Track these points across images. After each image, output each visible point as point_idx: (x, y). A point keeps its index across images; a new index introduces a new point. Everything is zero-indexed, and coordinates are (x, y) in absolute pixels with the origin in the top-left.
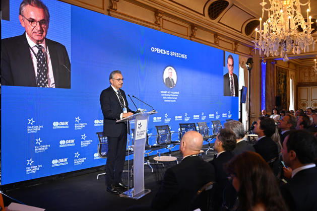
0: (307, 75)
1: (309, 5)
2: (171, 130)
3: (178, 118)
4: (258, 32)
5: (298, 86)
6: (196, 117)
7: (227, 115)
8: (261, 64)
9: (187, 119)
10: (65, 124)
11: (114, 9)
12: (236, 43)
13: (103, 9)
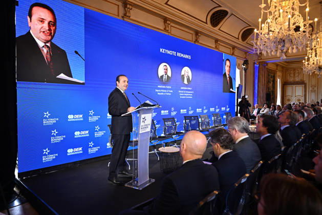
0: (292, 75)
1: (308, 5)
2: (177, 122)
3: (183, 111)
4: (257, 32)
5: (285, 85)
6: (199, 110)
7: (226, 109)
8: (254, 66)
9: (191, 112)
10: (79, 117)
11: (128, 16)
12: (234, 48)
13: (118, 16)
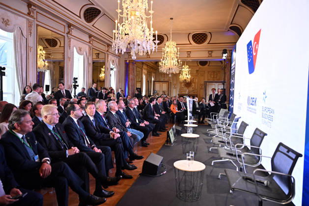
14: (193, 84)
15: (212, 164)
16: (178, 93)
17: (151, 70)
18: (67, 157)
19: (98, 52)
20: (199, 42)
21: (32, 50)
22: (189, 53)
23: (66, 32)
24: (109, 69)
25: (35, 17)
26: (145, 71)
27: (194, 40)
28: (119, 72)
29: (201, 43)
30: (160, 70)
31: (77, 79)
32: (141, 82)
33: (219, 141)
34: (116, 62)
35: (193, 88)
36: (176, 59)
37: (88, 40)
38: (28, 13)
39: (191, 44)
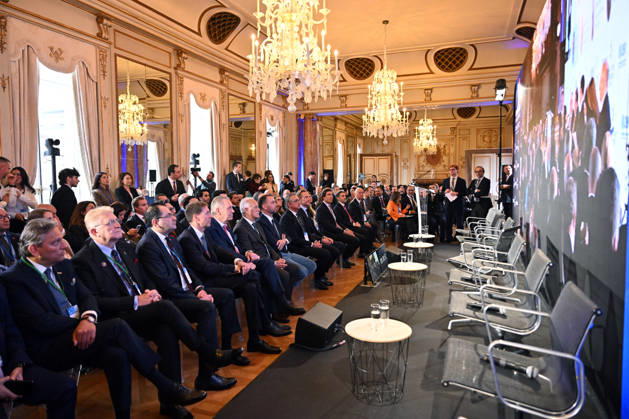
14: (445, 158)
15: (449, 328)
16: (413, 177)
17: (355, 131)
18: (136, 308)
19: (242, 101)
20: (450, 66)
21: (108, 104)
22: (429, 91)
23: (174, 65)
24: (264, 134)
25: (112, 41)
26: (340, 135)
27: (439, 65)
28: (284, 139)
29: (454, 70)
30: (364, 130)
31: (198, 155)
32: (334, 157)
33: (463, 279)
34: (278, 118)
35: (445, 166)
36: (397, 107)
37: (218, 80)
38: (98, 35)
39: (432, 73)
